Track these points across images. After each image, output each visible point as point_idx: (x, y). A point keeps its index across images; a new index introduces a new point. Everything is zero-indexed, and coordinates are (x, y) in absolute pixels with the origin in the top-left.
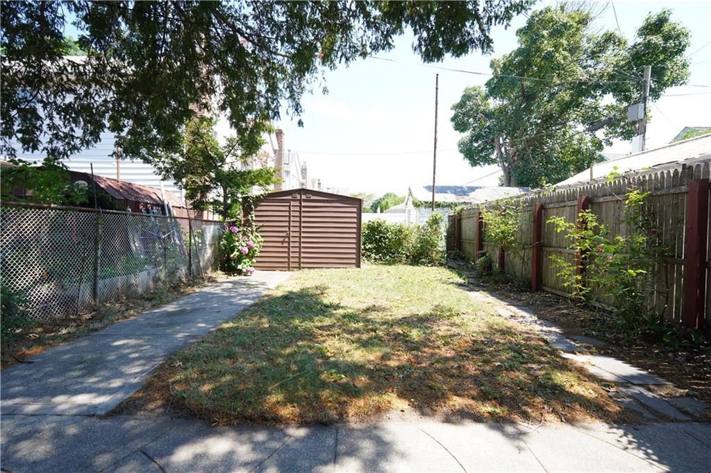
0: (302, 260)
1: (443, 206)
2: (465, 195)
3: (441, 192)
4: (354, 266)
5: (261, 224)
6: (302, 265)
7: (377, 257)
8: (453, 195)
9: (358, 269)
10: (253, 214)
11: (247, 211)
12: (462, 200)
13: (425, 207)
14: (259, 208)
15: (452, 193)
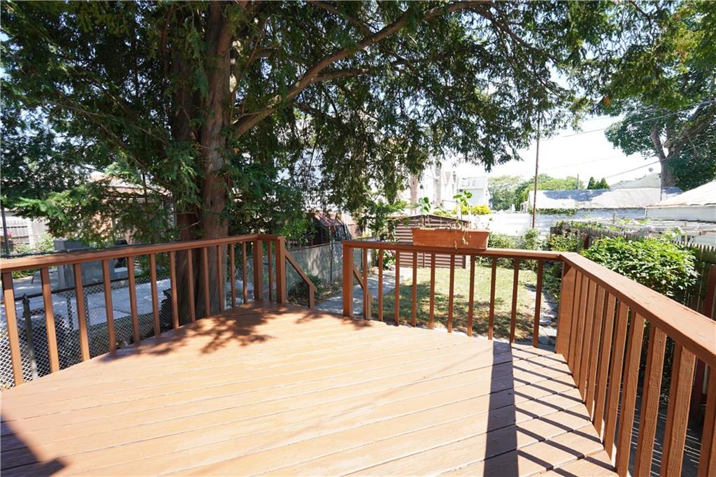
0: (425, 261)
1: (559, 213)
2: (588, 200)
3: (561, 198)
4: (461, 267)
5: (399, 237)
6: (425, 265)
7: (484, 260)
8: (573, 200)
9: (463, 270)
10: (395, 231)
11: (391, 229)
12: (582, 207)
13: (541, 213)
14: (398, 227)
15: (573, 198)
